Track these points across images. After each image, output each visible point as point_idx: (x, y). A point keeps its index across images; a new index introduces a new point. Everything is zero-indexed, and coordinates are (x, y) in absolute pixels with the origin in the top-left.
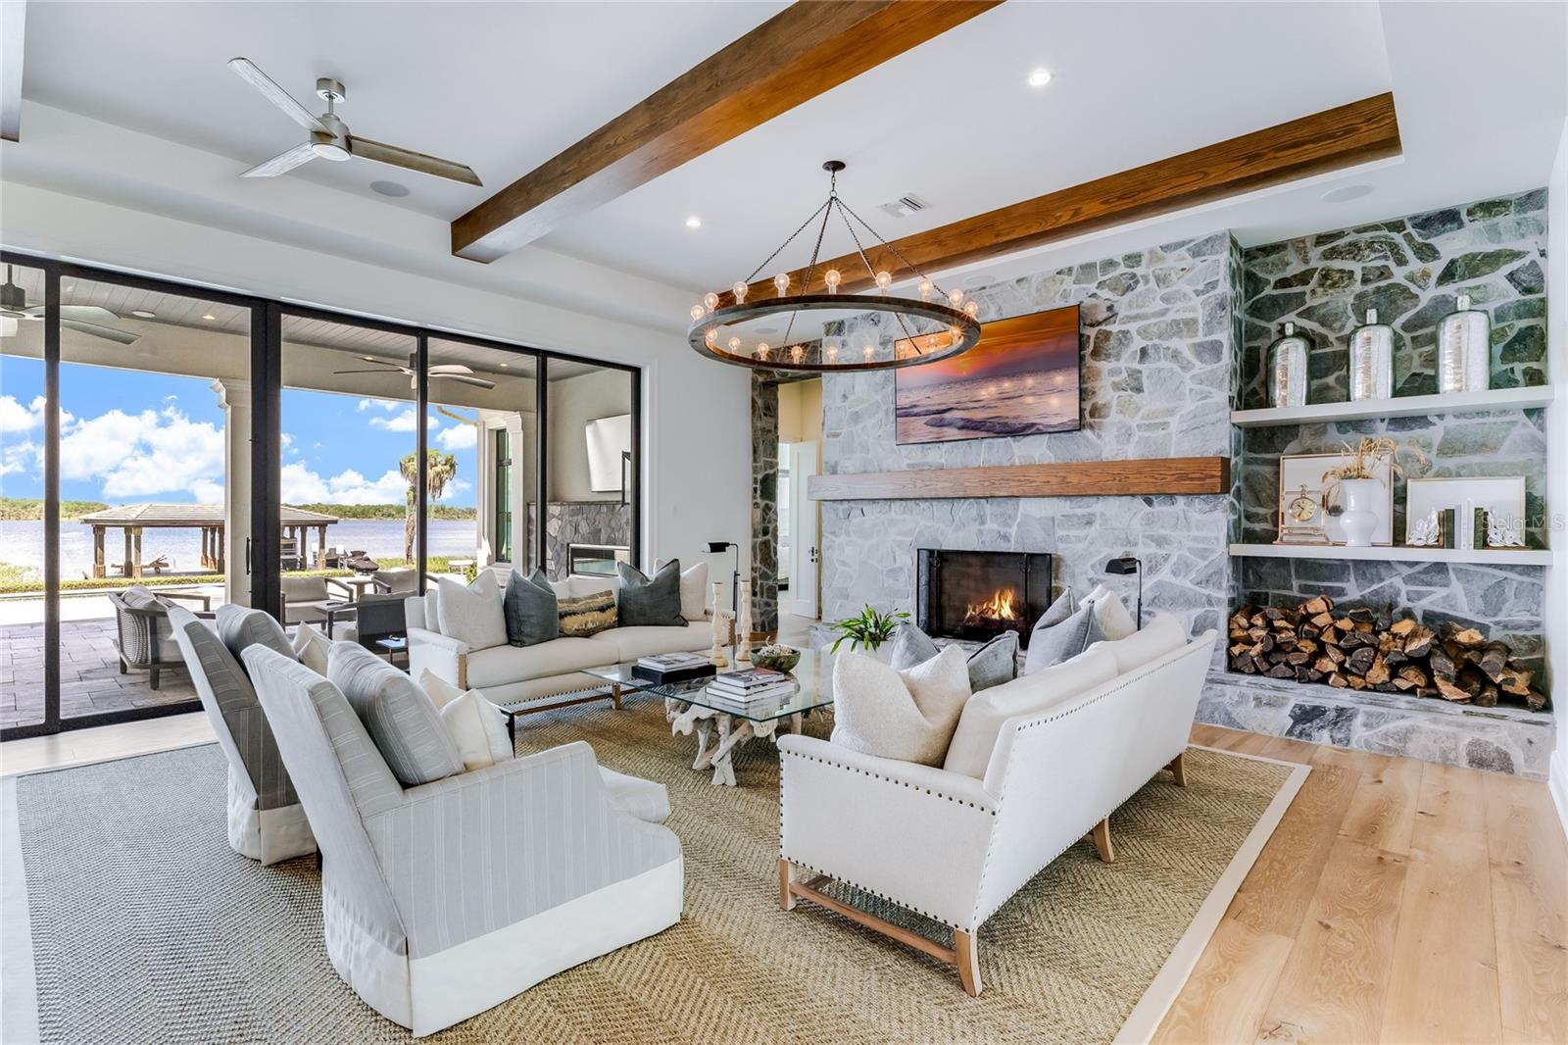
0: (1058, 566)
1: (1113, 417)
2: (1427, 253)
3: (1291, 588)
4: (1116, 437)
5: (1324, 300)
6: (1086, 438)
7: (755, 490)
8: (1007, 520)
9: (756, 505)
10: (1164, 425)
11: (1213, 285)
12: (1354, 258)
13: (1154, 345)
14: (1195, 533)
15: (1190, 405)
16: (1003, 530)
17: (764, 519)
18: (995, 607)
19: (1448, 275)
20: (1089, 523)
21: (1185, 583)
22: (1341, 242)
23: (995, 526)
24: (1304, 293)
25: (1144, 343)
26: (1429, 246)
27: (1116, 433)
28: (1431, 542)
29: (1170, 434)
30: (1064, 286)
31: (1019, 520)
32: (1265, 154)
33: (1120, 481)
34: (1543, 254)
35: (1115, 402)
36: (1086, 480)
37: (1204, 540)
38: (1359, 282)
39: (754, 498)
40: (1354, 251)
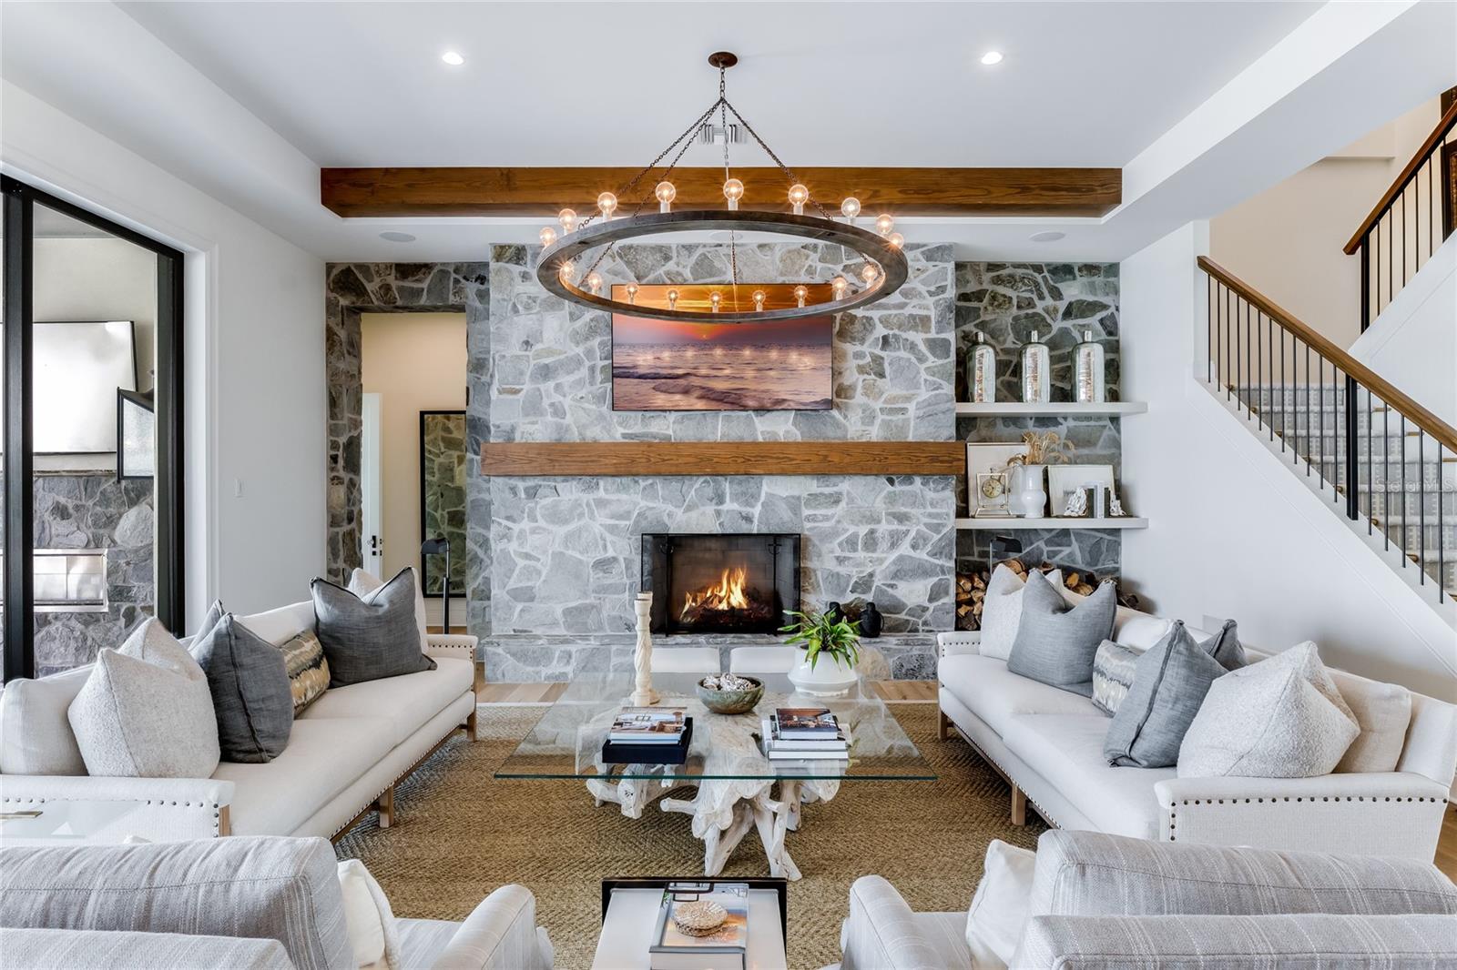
0: (806, 546)
1: (859, 398)
2: (1057, 294)
3: (973, 555)
4: (862, 418)
5: (993, 317)
6: (833, 417)
7: (334, 459)
8: (750, 499)
9: (335, 480)
10: (903, 411)
11: (942, 289)
12: (1012, 287)
13: (894, 335)
14: (930, 510)
15: (924, 394)
16: (745, 510)
17: (349, 500)
18: (723, 594)
19: (1068, 314)
20: (837, 502)
21: (922, 555)
22: (1003, 272)
23: (735, 506)
24: (979, 309)
25: (885, 332)
26: (1056, 288)
27: (861, 415)
28: (1081, 513)
29: (908, 419)
30: (809, 262)
31: (763, 498)
32: (1033, 189)
33: (880, 461)
34: (1117, 309)
35: (860, 384)
36: (847, 460)
37: (937, 516)
38: (1015, 307)
39: (332, 469)
40: (1011, 281)
